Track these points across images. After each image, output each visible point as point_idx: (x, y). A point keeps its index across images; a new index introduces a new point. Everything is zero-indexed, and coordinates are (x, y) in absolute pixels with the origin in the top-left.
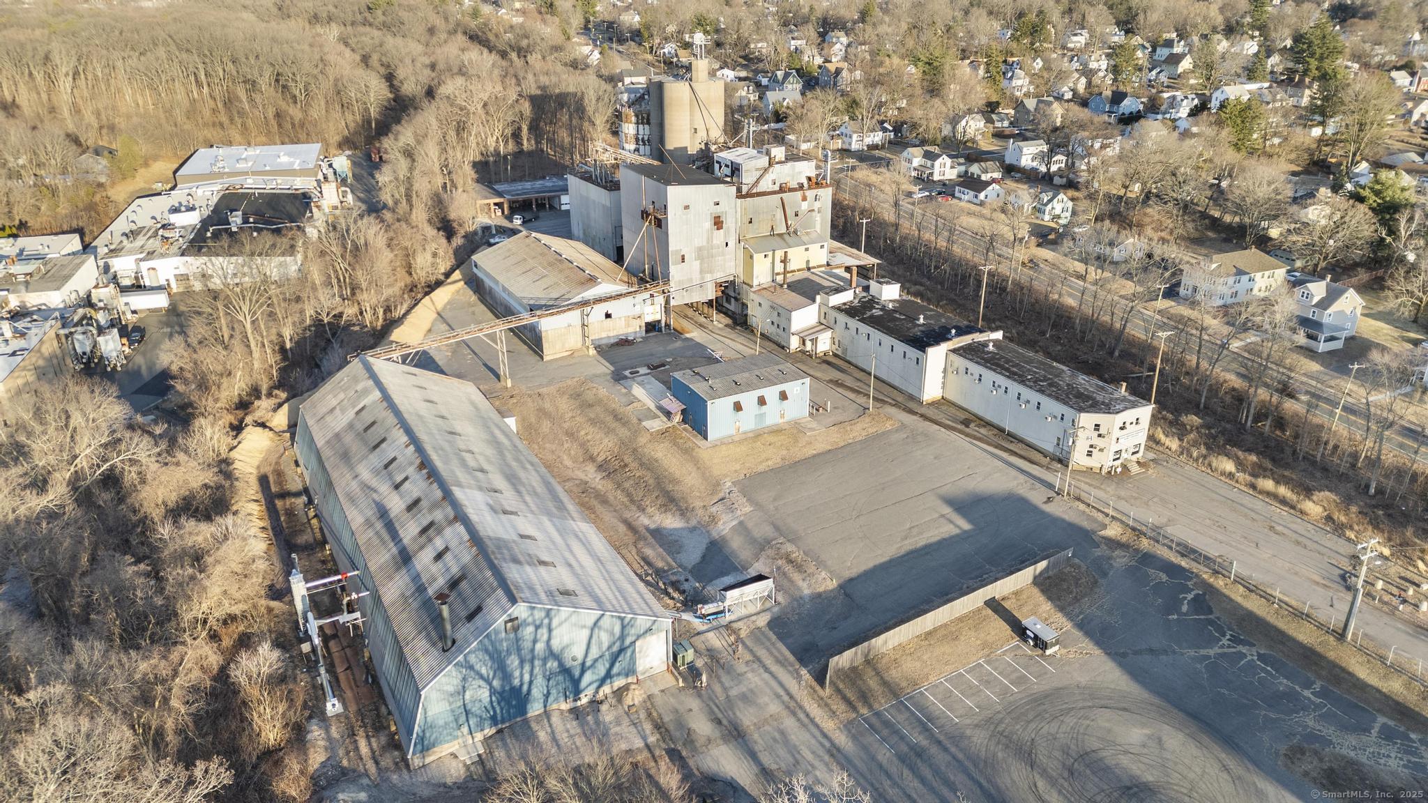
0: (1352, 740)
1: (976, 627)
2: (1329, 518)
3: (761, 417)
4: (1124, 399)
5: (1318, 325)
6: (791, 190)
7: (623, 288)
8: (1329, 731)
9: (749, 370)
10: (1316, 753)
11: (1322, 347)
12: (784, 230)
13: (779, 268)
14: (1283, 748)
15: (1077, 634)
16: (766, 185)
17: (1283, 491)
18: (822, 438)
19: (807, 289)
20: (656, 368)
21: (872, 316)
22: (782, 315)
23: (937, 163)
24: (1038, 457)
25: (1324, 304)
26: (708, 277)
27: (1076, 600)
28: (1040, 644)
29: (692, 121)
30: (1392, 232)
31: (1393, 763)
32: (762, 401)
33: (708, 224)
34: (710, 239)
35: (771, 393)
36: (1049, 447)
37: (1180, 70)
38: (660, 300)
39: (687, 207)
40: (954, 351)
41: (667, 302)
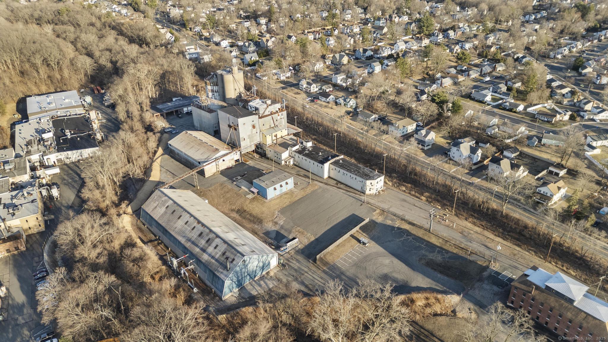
0: (432, 255)
1: (349, 242)
2: (427, 200)
3: (281, 190)
4: (377, 175)
5: (424, 142)
6: (275, 113)
7: (228, 151)
8: (427, 253)
9: (275, 177)
10: (424, 259)
11: (426, 148)
12: (273, 126)
13: (274, 138)
14: (418, 259)
15: (371, 241)
16: (267, 113)
17: (417, 194)
18: (299, 194)
19: (285, 145)
20: (243, 176)
21: (306, 154)
22: (279, 154)
23: (312, 87)
24: (357, 192)
25: (426, 136)
26: (252, 143)
27: (371, 231)
28: (364, 244)
29: (234, 87)
30: (443, 110)
31: (439, 258)
32: (281, 186)
33: (251, 128)
34: (252, 132)
35: (283, 183)
36: (360, 189)
37: (384, 32)
38: (239, 153)
39: (244, 124)
40: (331, 164)
41: (241, 153)
